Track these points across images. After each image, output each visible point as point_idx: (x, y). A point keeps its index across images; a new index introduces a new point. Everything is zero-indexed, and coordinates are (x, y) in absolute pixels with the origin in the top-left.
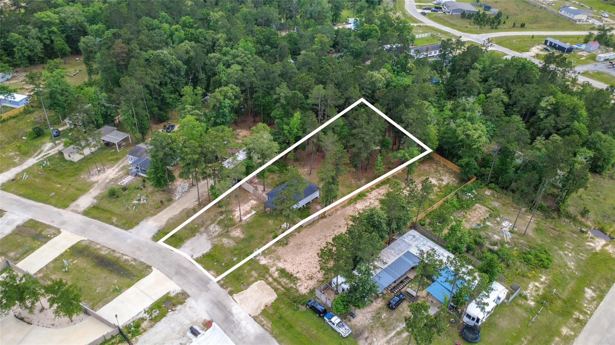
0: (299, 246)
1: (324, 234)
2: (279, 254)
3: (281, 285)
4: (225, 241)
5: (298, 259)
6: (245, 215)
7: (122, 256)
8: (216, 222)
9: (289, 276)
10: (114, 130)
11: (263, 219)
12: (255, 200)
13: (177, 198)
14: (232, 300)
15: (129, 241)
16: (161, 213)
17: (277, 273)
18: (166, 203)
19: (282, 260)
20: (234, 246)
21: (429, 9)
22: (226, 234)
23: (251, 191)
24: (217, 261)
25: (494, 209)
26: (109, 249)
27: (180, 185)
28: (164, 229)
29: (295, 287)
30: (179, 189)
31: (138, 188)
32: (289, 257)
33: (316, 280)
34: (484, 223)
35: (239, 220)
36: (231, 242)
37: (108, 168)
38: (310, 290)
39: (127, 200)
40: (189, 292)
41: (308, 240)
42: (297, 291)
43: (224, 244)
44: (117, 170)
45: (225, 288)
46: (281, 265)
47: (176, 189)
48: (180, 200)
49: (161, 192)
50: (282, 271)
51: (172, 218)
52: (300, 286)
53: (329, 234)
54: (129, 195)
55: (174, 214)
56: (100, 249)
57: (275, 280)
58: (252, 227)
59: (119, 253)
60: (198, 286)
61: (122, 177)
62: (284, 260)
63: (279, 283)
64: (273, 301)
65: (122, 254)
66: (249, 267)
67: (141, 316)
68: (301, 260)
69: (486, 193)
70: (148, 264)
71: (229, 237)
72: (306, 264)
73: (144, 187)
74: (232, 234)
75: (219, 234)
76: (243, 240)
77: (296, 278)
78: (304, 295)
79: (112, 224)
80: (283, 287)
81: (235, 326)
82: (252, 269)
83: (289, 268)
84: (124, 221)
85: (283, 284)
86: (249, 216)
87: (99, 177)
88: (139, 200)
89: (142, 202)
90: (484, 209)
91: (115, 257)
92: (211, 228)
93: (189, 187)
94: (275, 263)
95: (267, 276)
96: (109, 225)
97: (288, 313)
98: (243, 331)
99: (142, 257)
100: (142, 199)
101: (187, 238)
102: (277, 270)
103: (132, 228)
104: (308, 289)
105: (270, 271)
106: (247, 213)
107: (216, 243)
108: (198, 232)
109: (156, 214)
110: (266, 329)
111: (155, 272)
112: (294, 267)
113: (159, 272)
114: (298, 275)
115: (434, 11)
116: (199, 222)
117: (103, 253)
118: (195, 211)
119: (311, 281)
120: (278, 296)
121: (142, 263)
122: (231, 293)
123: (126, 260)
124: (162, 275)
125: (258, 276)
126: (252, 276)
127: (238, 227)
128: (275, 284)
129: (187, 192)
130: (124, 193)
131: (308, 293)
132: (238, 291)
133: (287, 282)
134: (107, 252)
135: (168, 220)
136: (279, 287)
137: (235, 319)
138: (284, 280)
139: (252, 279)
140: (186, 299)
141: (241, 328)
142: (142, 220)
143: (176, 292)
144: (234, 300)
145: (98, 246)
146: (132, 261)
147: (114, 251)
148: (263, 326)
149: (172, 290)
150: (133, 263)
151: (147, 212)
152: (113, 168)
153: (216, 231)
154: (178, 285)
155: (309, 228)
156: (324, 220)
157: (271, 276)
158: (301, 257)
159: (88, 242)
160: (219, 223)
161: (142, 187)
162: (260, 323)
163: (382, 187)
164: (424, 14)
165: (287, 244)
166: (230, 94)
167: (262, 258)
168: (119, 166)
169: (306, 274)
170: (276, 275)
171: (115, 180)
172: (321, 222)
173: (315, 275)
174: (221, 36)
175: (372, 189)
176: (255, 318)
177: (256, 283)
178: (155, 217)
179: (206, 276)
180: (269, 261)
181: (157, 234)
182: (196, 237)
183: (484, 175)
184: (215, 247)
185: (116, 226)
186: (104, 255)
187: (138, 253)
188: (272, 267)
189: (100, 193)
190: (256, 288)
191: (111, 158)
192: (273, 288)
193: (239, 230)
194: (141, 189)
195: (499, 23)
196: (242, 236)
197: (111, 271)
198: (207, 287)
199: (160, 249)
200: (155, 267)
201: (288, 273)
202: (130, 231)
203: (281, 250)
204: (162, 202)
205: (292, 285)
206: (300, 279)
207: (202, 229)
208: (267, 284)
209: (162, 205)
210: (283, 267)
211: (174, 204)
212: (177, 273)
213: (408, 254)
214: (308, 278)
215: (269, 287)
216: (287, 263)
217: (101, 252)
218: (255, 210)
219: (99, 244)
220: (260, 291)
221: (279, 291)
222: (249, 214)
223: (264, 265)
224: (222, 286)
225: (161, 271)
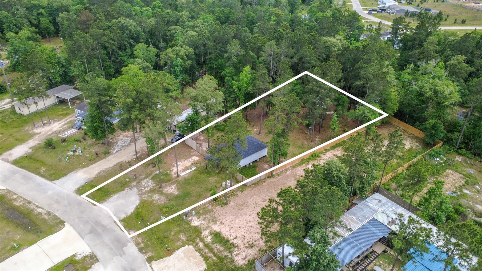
0: (240, 207)
1: (270, 195)
2: (216, 214)
3: (214, 253)
4: (156, 197)
5: (237, 222)
6: (183, 170)
7: (36, 208)
8: (151, 177)
9: (225, 242)
10: (70, 88)
11: (203, 176)
12: (197, 156)
13: (115, 151)
14: (149, 268)
15: (50, 192)
16: (94, 165)
17: (210, 237)
18: (103, 156)
19: (218, 222)
20: (165, 203)
21: (375, 11)
22: (158, 189)
23: (195, 148)
24: (142, 220)
25: (469, 176)
26: (25, 199)
27: (122, 139)
28: (92, 181)
29: (230, 256)
30: (120, 143)
31: (78, 141)
32: (228, 218)
33: (257, 249)
34: (461, 191)
35: (176, 175)
36: (163, 198)
37: (54, 122)
38: (249, 261)
39: (63, 151)
40: (99, 255)
41: (251, 200)
42: (233, 261)
43: (154, 200)
44: (63, 123)
45: (144, 253)
46: (216, 228)
47: (116, 143)
48: (117, 154)
49: (100, 145)
50: (217, 236)
51: (103, 171)
52: (236, 255)
54: (66, 147)
55: (107, 167)
56: (15, 200)
57: (207, 246)
58: (189, 184)
59: (34, 204)
60: (111, 249)
61: (66, 129)
62: (221, 223)
63: (211, 250)
65: (37, 206)
66: (176, 229)
68: (241, 223)
69: (457, 159)
70: (62, 218)
71: (161, 193)
72: (246, 229)
73: (85, 139)
74: (165, 190)
75: (150, 189)
76: (177, 197)
77: (233, 244)
78: (241, 267)
79: (39, 174)
80: (215, 255)
82: (180, 231)
83: (226, 232)
84: (52, 172)
85: (216, 251)
86: (188, 171)
87: (43, 129)
88: (74, 151)
89: (77, 154)
90: (457, 175)
91: (28, 209)
92: (144, 183)
93: (130, 141)
94: (210, 225)
95: (198, 240)
96: (35, 175)
99: (57, 211)
100: (78, 151)
101: (114, 193)
102: (211, 234)
103: (58, 179)
104: (247, 259)
105: (202, 235)
106: (187, 168)
107: (146, 199)
108: (129, 186)
109: (88, 166)
111: (67, 228)
112: (232, 231)
113: (71, 229)
114: (235, 242)
115: (379, 12)
116: (132, 176)
117: (17, 204)
118: (130, 164)
119: (250, 249)
120: (207, 266)
121: (56, 218)
122: (150, 260)
123: (40, 214)
124: (74, 233)
125: (187, 240)
126: (180, 239)
127: (173, 183)
128: (206, 250)
129: (127, 146)
130: (63, 144)
131: (246, 265)
132: (158, 257)
133: (222, 249)
134: (21, 203)
135: (99, 173)
136: (211, 255)
138: (218, 247)
139: (180, 243)
140: (93, 264)
142: (71, 171)
143: (84, 255)
144: (152, 269)
145: (15, 197)
146: (45, 214)
147: (29, 203)
149: (80, 251)
150: (46, 217)
151: (80, 164)
152: (60, 122)
153: (148, 186)
154: (89, 245)
155: (254, 187)
156: (272, 180)
157: (202, 240)
158: (241, 219)
159: (6, 191)
160: (153, 179)
161: (82, 140)
163: (338, 148)
164: (370, 14)
165: (226, 204)
166: (182, 53)
167: (195, 218)
168: (67, 120)
169: (246, 241)
170: (209, 239)
171: (59, 132)
172: (268, 181)
173: (257, 243)
174: (185, 14)
175: (326, 150)
177: (183, 248)
178: (86, 169)
180: (203, 222)
181: (83, 187)
182: (124, 192)
183: (452, 139)
184: (143, 203)
185: (42, 176)
186: (18, 206)
187: (55, 206)
188: (205, 230)
189: (38, 144)
190: (182, 255)
191: (61, 113)
192: (202, 256)
193: (174, 186)
194: (81, 142)
195: (441, 20)
196: (176, 193)
197: (18, 225)
198: (122, 251)
199: (80, 203)
200: (68, 223)
201: (224, 238)
202: (54, 182)
203: (218, 211)
204: (97, 154)
205: (227, 253)
206: (237, 246)
207: (135, 183)
208: (196, 250)
209: (97, 157)
210: (218, 230)
211: (110, 157)
212: (92, 231)
213: (374, 222)
214: (247, 245)
215: (197, 254)
216: (223, 226)
217: (15, 203)
218: (196, 166)
219: (16, 194)
220: (186, 259)
221: (210, 261)
222: (188, 169)
223: (196, 227)
224: (141, 250)
225: (74, 228)
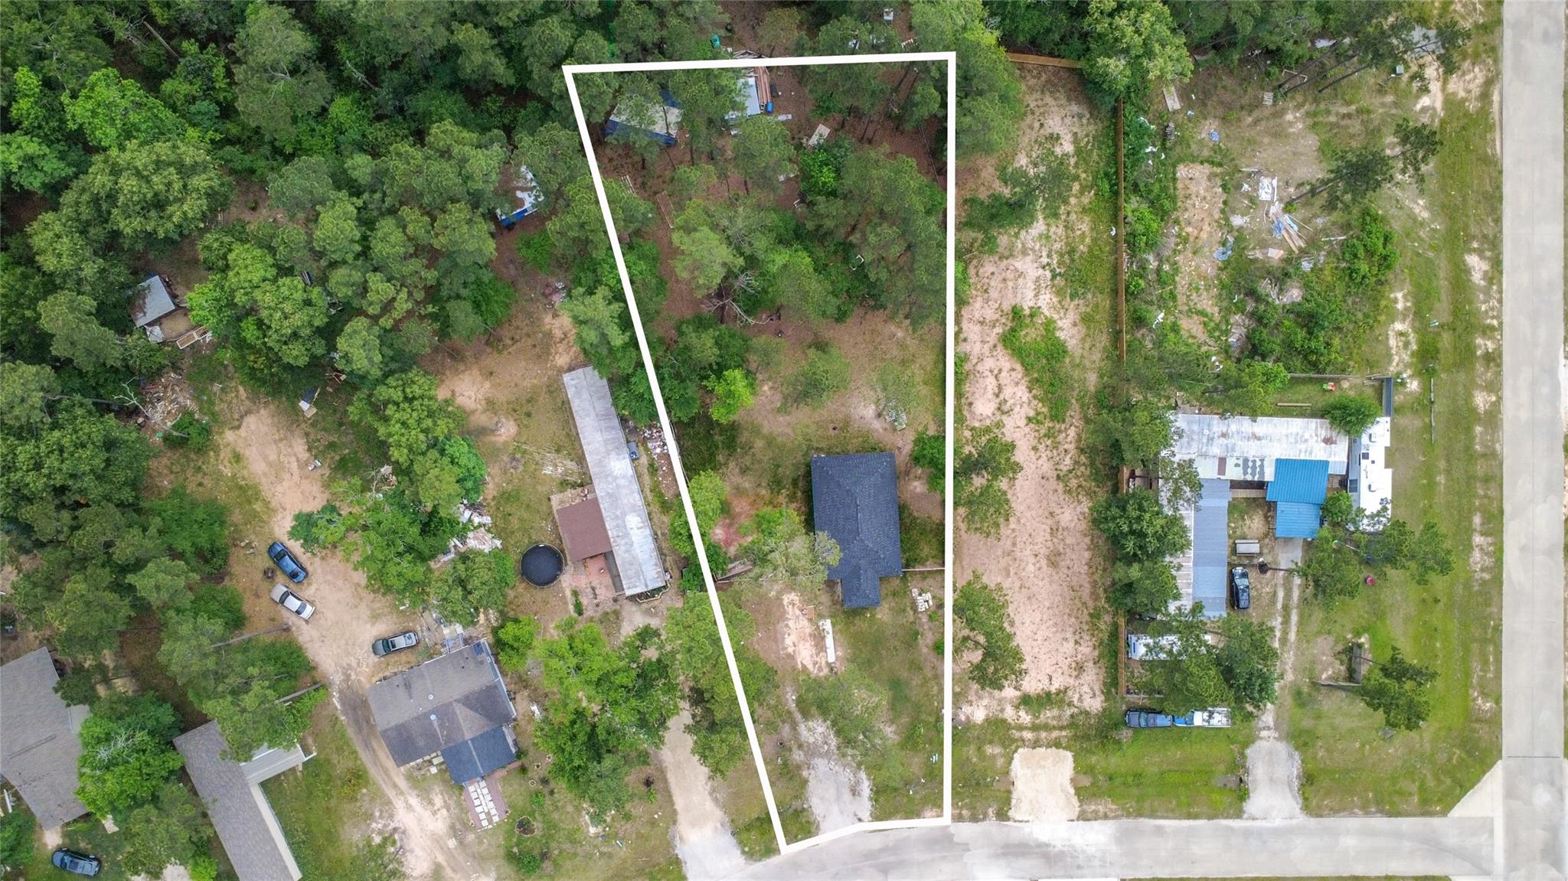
3: (1054, 728)
6: (820, 646)
8: (798, 716)
9: (1046, 699)
11: (863, 624)
12: (786, 590)
14: (1017, 824)
16: (678, 799)
17: (1022, 713)
20: (896, 733)
24: (907, 785)
25: (1218, 157)
29: (1075, 710)
31: (540, 797)
33: (1091, 664)
34: (1231, 229)
35: (826, 669)
37: (389, 815)
38: (1102, 693)
39: (571, 841)
42: (1087, 713)
44: (413, 801)
45: (984, 819)
46: (1011, 692)
50: (1027, 702)
51: (714, 790)
52: (1080, 699)
53: (1009, 542)
54: (553, 828)
55: (703, 777)
57: (1034, 728)
58: (869, 662)
60: (944, 858)
61: (458, 805)
63: (1046, 727)
64: (1072, 765)
66: (973, 750)
68: (1029, 649)
69: (1170, 107)
72: (1043, 650)
73: (544, 780)
76: (891, 703)
77: (1059, 692)
78: (1104, 710)
80: (1062, 728)
81: (1073, 857)
82: (980, 747)
83: (1030, 684)
85: (1055, 723)
86: (829, 641)
87: (420, 854)
90: (1200, 173)
92: (808, 736)
94: (997, 696)
95: (1016, 734)
97: (1115, 761)
98: (1091, 850)
101: (799, 797)
102: (1017, 707)
104: (1098, 693)
105: (1010, 720)
106: (818, 637)
108: (799, 767)
110: (1115, 818)
112: (1034, 675)
114: (1057, 685)
119: (1085, 675)
120: (1070, 751)
122: (1002, 815)
125: (1005, 748)
126: (994, 757)
128: (1043, 734)
130: (538, 833)
131: (1104, 700)
132: (1008, 801)
133: (1055, 712)
135: (716, 800)
136: (1055, 734)
137: (1059, 847)
138: (1048, 715)
139: (1000, 762)
141: (1083, 851)
144: (1021, 822)
148: (1106, 817)
151: (653, 823)
152: (398, 804)
153: (826, 735)
157: (1021, 728)
160: (807, 715)
161: (544, 785)
162: (1096, 817)
167: (966, 709)
168: (395, 786)
169: (1065, 668)
170: (1025, 718)
171: (461, 824)
173: (1079, 656)
176: (1083, 817)
177: (1016, 764)
178: (681, 817)
179: (932, 829)
180: (985, 702)
181: (742, 843)
182: (812, 783)
188: (1002, 710)
190: (1027, 772)
192: (1049, 746)
194: (550, 792)
198: (958, 844)
201: (1039, 696)
205: (1069, 712)
206: (1066, 689)
207: (799, 754)
208: (1034, 748)
210: (1019, 693)
211: (667, 756)
214: (1075, 673)
215: (1040, 750)
218: (824, 617)
220: (1039, 771)
221: (1064, 742)
222: (823, 638)
223: (987, 720)
224: (974, 819)
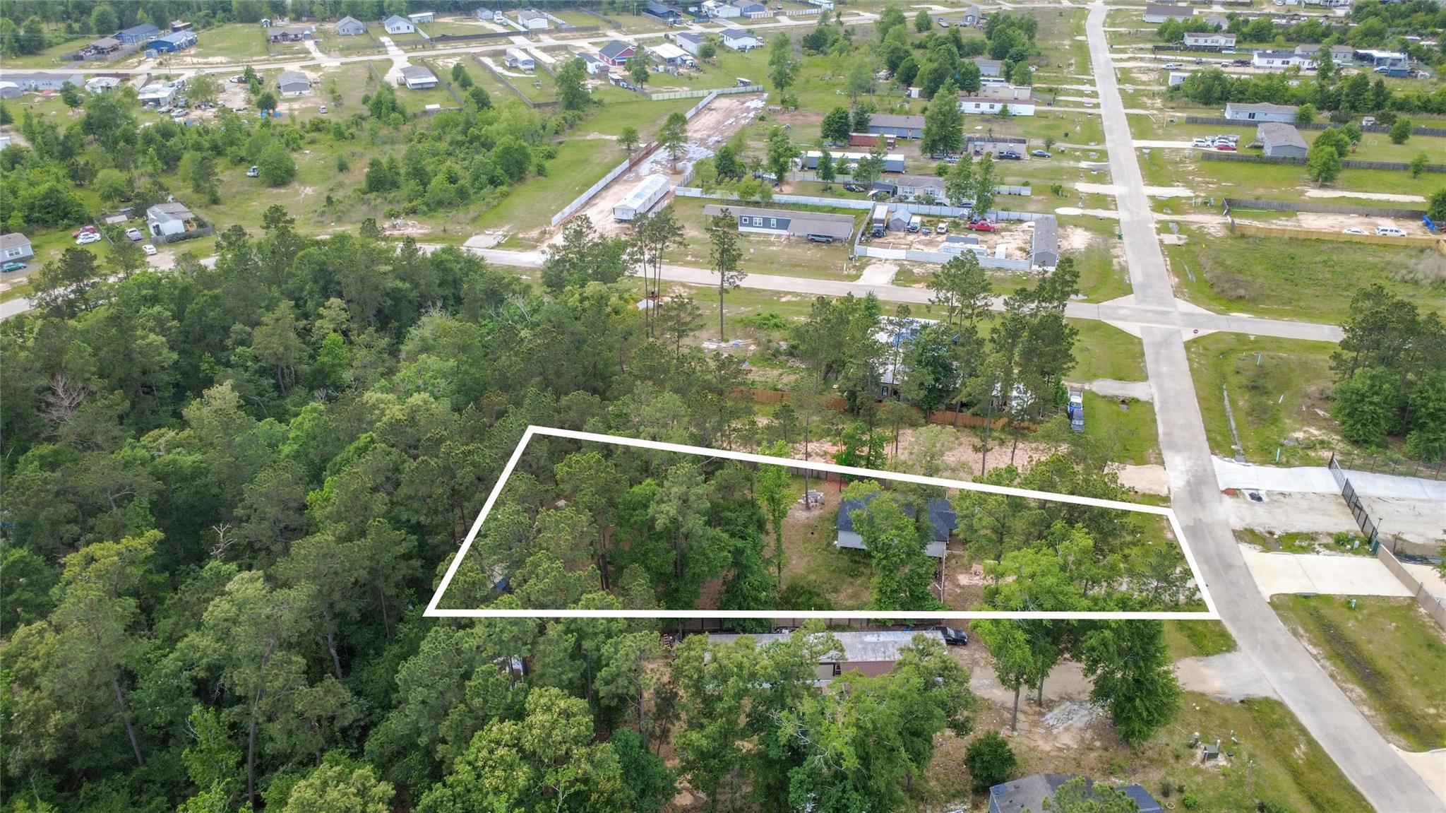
3: (1086, 467)
14: (1172, 494)
15: (1289, 676)
26: (1343, 691)
27: (1067, 729)
30: (1078, 721)
33: (1032, 445)
40: (1230, 536)
42: (1072, 451)
47: (1087, 727)
56: (1364, 702)
59: (1324, 667)
60: (1210, 533)
64: (1118, 464)
65: (1318, 661)
67: (1328, 552)
70: (1273, 612)
78: (1069, 444)
79: (1311, 742)
80: (1087, 464)
81: (1196, 472)
84: (1277, 732)
91: (1334, 664)
93: (1051, 707)
96: (1320, 742)
98: (1188, 464)
99: (1279, 629)
103: (1267, 698)
104: (1055, 445)
109: (1190, 693)
111: (1267, 592)
113: (1261, 588)
117: (1359, 691)
121: (1285, 620)
123: (1313, 644)
124: (1258, 580)
129: (1068, 701)
134: (1350, 686)
136: (1092, 467)
140: (1242, 531)
141: (1191, 467)
142: (1232, 702)
143: (1250, 546)
144: (1170, 491)
145: (1365, 709)
146: (1302, 636)
147: (1332, 676)
148: (1159, 455)
149: (1256, 553)
150: (1301, 631)
154: (1240, 553)
159: (1390, 737)
162: (1160, 459)
176: (1161, 464)
178: (1197, 691)
181: (1219, 652)
185: (1303, 730)
186: (1359, 685)
192: (1102, 471)
197: (1354, 647)
200: (1263, 599)
202: (1275, 697)
217: (1364, 696)
219: (1362, 713)
221: (1098, 464)
225: (1256, 587)
